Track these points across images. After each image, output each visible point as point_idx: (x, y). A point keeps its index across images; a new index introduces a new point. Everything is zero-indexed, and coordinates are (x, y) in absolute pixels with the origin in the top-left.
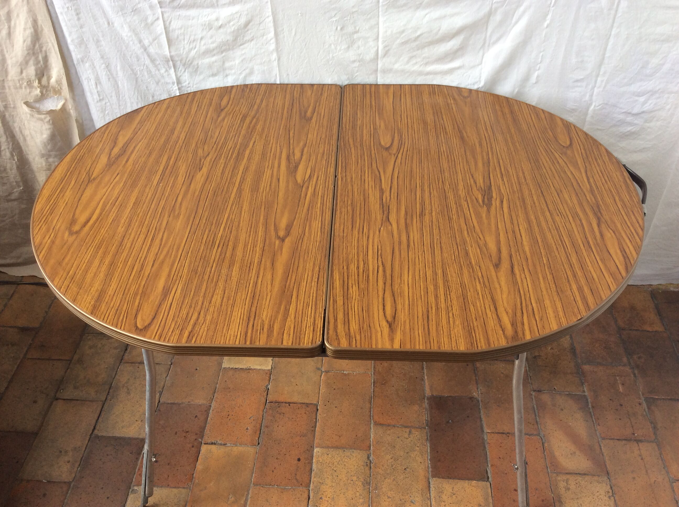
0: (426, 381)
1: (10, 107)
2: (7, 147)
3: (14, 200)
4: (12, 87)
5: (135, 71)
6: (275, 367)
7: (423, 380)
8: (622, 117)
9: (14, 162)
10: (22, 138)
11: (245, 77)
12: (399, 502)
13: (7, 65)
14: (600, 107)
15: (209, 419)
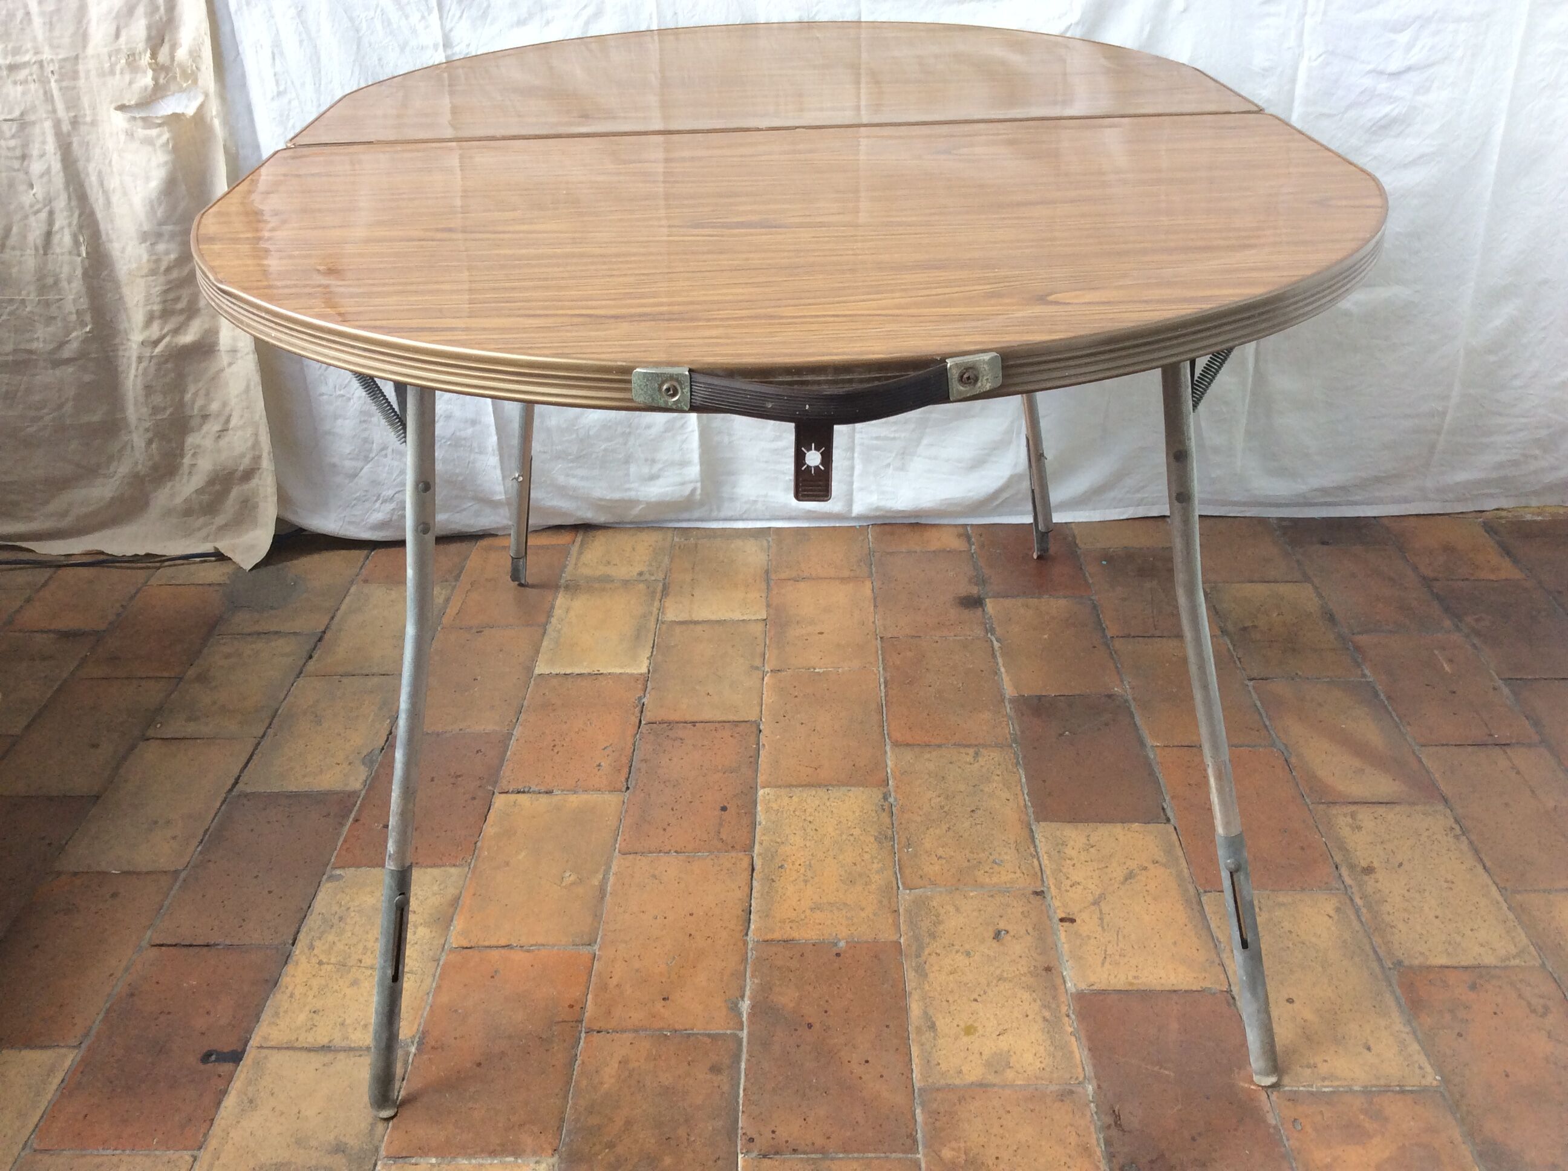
0: (1004, 676)
1: (85, 123)
2: (67, 221)
3: (68, 361)
4: (93, 73)
5: (357, 23)
6: (655, 671)
7: (996, 672)
8: (1368, 82)
9: (79, 259)
10: (101, 201)
11: (587, 23)
12: (966, 864)
13: (88, 22)
14: (1320, 59)
15: (509, 753)
